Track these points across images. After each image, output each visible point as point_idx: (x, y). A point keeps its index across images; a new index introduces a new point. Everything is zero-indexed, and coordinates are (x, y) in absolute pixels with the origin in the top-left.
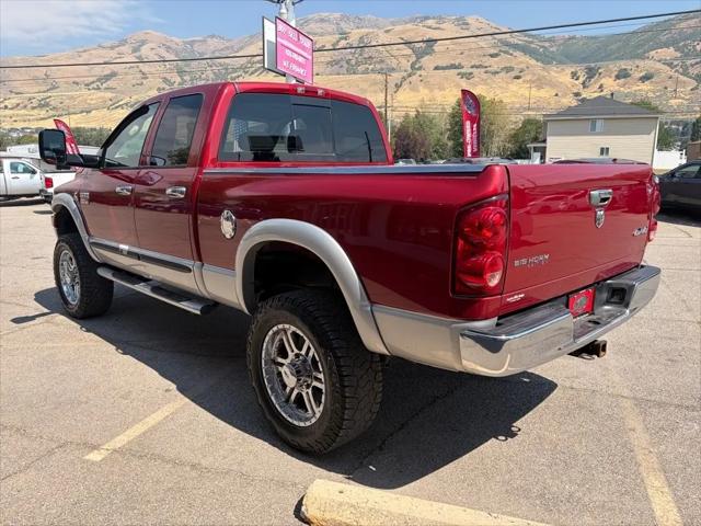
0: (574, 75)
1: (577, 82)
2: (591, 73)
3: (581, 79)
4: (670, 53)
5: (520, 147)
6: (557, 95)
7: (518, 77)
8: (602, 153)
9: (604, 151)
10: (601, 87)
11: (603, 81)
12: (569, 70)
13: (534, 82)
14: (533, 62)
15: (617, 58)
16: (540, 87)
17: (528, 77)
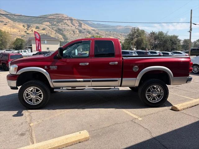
0: (23, 26)
1: (25, 28)
2: (29, 26)
3: (26, 28)
4: (48, 23)
5: (16, 47)
6: (19, 31)
7: (6, 25)
8: (47, 49)
9: (48, 49)
10: (32, 30)
11: (32, 29)
12: (22, 24)
13: (11, 27)
14: (10, 20)
15: (35, 23)
16: (14, 28)
17: (9, 25)
